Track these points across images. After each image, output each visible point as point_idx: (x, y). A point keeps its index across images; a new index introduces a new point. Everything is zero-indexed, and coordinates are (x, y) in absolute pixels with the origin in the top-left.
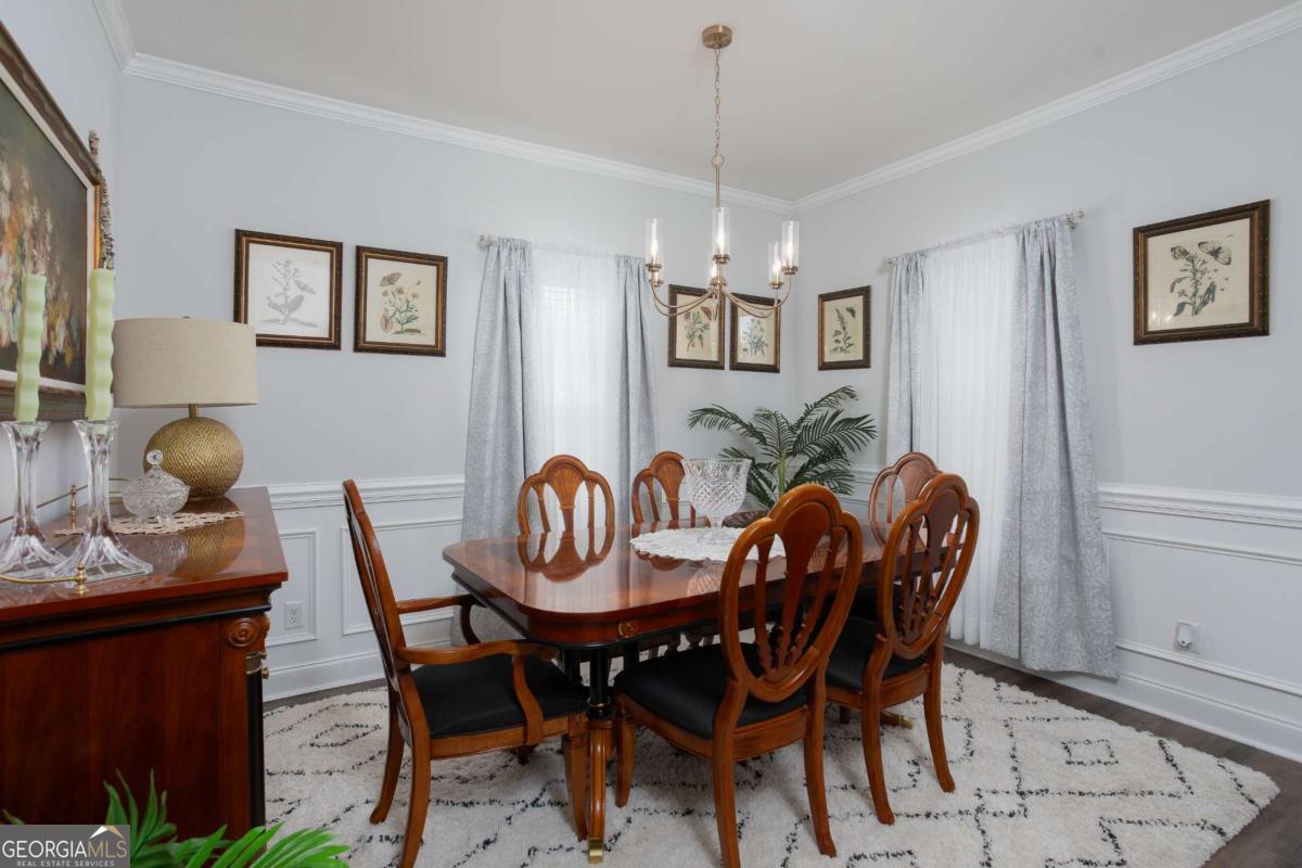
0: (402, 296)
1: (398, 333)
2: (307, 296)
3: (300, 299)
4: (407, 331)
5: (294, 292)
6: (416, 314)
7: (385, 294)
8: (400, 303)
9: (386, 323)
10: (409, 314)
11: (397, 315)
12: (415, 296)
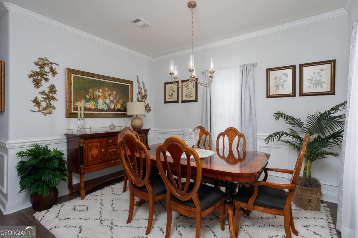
0: (189, 89)
1: (189, 98)
2: (174, 92)
3: (173, 93)
4: (190, 97)
5: (172, 93)
6: (192, 93)
7: (186, 90)
8: (189, 91)
9: (186, 96)
10: (190, 93)
11: (188, 94)
12: (192, 89)
